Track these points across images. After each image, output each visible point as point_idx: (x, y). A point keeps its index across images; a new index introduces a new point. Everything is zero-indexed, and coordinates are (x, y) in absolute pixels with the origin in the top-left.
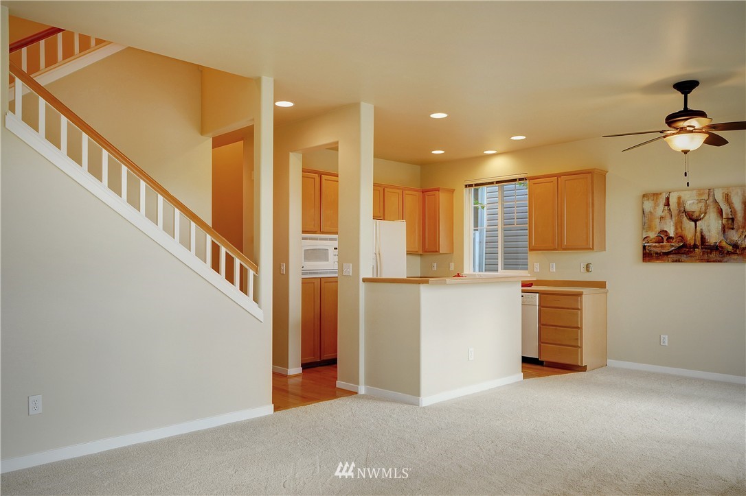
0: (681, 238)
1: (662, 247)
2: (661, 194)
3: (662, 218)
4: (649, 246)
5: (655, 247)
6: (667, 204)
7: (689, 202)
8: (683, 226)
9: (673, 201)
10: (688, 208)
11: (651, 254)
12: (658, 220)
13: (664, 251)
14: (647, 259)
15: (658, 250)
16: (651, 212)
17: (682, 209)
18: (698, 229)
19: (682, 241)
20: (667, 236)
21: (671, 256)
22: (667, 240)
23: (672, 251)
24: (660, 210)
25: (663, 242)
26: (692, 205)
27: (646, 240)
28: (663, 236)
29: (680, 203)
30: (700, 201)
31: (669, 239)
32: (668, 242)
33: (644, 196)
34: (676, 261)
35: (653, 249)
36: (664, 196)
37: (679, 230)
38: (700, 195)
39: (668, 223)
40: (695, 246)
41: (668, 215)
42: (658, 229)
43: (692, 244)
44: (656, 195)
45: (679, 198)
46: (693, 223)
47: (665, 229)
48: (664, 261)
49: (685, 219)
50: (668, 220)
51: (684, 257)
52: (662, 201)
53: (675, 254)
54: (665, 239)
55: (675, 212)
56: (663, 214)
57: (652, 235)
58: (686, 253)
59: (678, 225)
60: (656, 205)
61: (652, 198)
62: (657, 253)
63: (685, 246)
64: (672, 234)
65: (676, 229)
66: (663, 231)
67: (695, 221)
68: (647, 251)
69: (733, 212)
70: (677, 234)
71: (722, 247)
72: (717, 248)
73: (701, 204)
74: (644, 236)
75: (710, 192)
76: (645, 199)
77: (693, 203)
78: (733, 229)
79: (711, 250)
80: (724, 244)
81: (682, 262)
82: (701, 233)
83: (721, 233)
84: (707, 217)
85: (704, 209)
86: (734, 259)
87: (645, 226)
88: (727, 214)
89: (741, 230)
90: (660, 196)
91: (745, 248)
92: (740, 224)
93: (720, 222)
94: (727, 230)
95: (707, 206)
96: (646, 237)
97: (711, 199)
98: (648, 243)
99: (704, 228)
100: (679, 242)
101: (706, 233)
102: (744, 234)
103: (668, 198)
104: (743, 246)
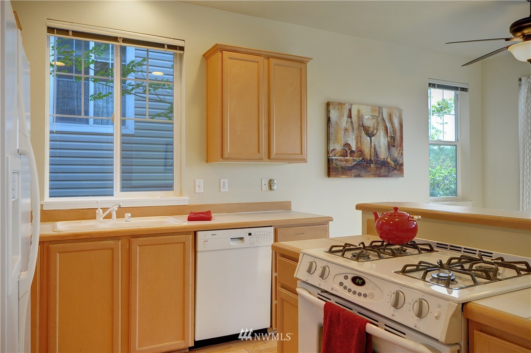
0: (361, 152)
1: (346, 161)
2: (345, 104)
3: (346, 129)
4: (336, 159)
5: (341, 160)
6: (350, 116)
7: (366, 117)
8: (362, 141)
9: (354, 113)
10: (366, 123)
11: (338, 169)
12: (342, 132)
13: (349, 165)
14: (332, 174)
15: (343, 164)
16: (337, 123)
17: (361, 123)
18: (373, 144)
19: (361, 156)
20: (350, 149)
21: (353, 171)
22: (350, 153)
23: (354, 166)
24: (344, 121)
25: (347, 156)
26: (369, 122)
27: (333, 153)
28: (347, 150)
29: (360, 117)
30: (373, 117)
31: (352, 152)
32: (351, 156)
33: (328, 104)
34: (357, 176)
35: (339, 163)
36: (347, 107)
37: (359, 144)
38: (373, 111)
39: (350, 135)
40: (371, 161)
41: (351, 128)
42: (343, 142)
43: (369, 159)
44: (341, 104)
45: (359, 111)
46: (369, 138)
47: (349, 142)
48: (348, 176)
49: (363, 133)
50: (351, 133)
51: (363, 172)
52: (346, 114)
53: (357, 168)
54: (349, 152)
55: (356, 126)
56: (347, 126)
57: (339, 148)
58: (365, 168)
59: (359, 140)
60: (341, 116)
61: (337, 107)
62: (342, 168)
63: (363, 160)
64: (354, 149)
65: (357, 143)
66: (347, 144)
67: (371, 136)
68: (332, 164)
69: (394, 132)
70: (357, 148)
71: (388, 163)
72: (384, 164)
73: (374, 121)
74: (331, 149)
75: (380, 109)
76: (331, 107)
77: (369, 118)
78: (394, 146)
79: (381, 165)
80: (389, 160)
81: (362, 177)
82: (375, 149)
83: (387, 149)
84: (378, 133)
85: (376, 125)
86: (395, 174)
87: (332, 137)
88: (391, 133)
89: (399, 148)
90: (344, 107)
91: (402, 165)
92: (399, 142)
93: (386, 139)
94: (390, 147)
95: (378, 123)
96: (333, 150)
97: (381, 117)
98: (335, 156)
99: (376, 144)
100: (359, 156)
101: (377, 149)
102: (401, 152)
103: (350, 110)
104: (401, 163)
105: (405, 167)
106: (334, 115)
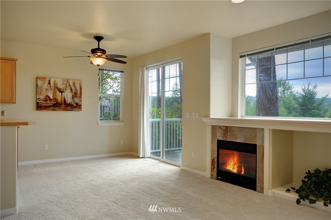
0: (56, 99)
1: (47, 103)
2: (46, 78)
3: (47, 89)
4: (40, 103)
5: (43, 103)
6: (49, 83)
7: (59, 84)
8: (56, 94)
9: (52, 82)
10: (59, 86)
11: (41, 107)
12: (45, 91)
13: (48, 105)
14: (39, 109)
15: (45, 105)
16: (41, 86)
17: (56, 86)
18: (63, 96)
19: (56, 101)
20: (49, 98)
21: (51, 108)
22: (49, 100)
23: (51, 106)
24: (46, 86)
26: (60, 85)
27: (39, 100)
28: (47, 98)
29: (55, 84)
30: (63, 84)
31: (50, 100)
32: (50, 101)
33: (37, 78)
34: (53, 110)
35: (42, 104)
36: (48, 79)
37: (55, 96)
38: (64, 81)
40: (62, 104)
41: (50, 89)
42: (45, 95)
43: (60, 102)
44: (44, 78)
45: (55, 81)
46: (61, 93)
47: (48, 95)
48: (48, 110)
49: (57, 91)
50: (50, 91)
51: (57, 108)
52: (47, 82)
53: (53, 107)
54: (48, 100)
55: (53, 88)
56: (47, 88)
57: (42, 97)
58: (58, 107)
59: (54, 93)
60: (44, 83)
61: (42, 79)
62: (44, 106)
63: (57, 103)
64: (51, 98)
65: (53, 95)
66: (47, 96)
67: (62, 92)
68: (39, 105)
69: (76, 90)
70: (54, 98)
71: (72, 105)
72: (70, 105)
73: (64, 86)
74: (38, 98)
75: (68, 81)
76: (38, 79)
77: (61, 84)
78: (76, 97)
79: (68, 105)
80: (73, 103)
81: (56, 110)
82: (64, 98)
83: (72, 98)
84: (66, 91)
85: (65, 88)
86: (76, 110)
87: (39, 93)
88: (74, 91)
89: (79, 98)
90: (46, 79)
91: (81, 105)
92: (79, 95)
93: (71, 94)
94: (74, 97)
95: (66, 87)
96: (39, 98)
97: (68, 84)
98: (40, 101)
99: (65, 96)
100: (54, 101)
101: (66, 98)
102: (80, 99)
103: (50, 81)
104: (80, 104)
105: (82, 106)
106: (40, 83)
